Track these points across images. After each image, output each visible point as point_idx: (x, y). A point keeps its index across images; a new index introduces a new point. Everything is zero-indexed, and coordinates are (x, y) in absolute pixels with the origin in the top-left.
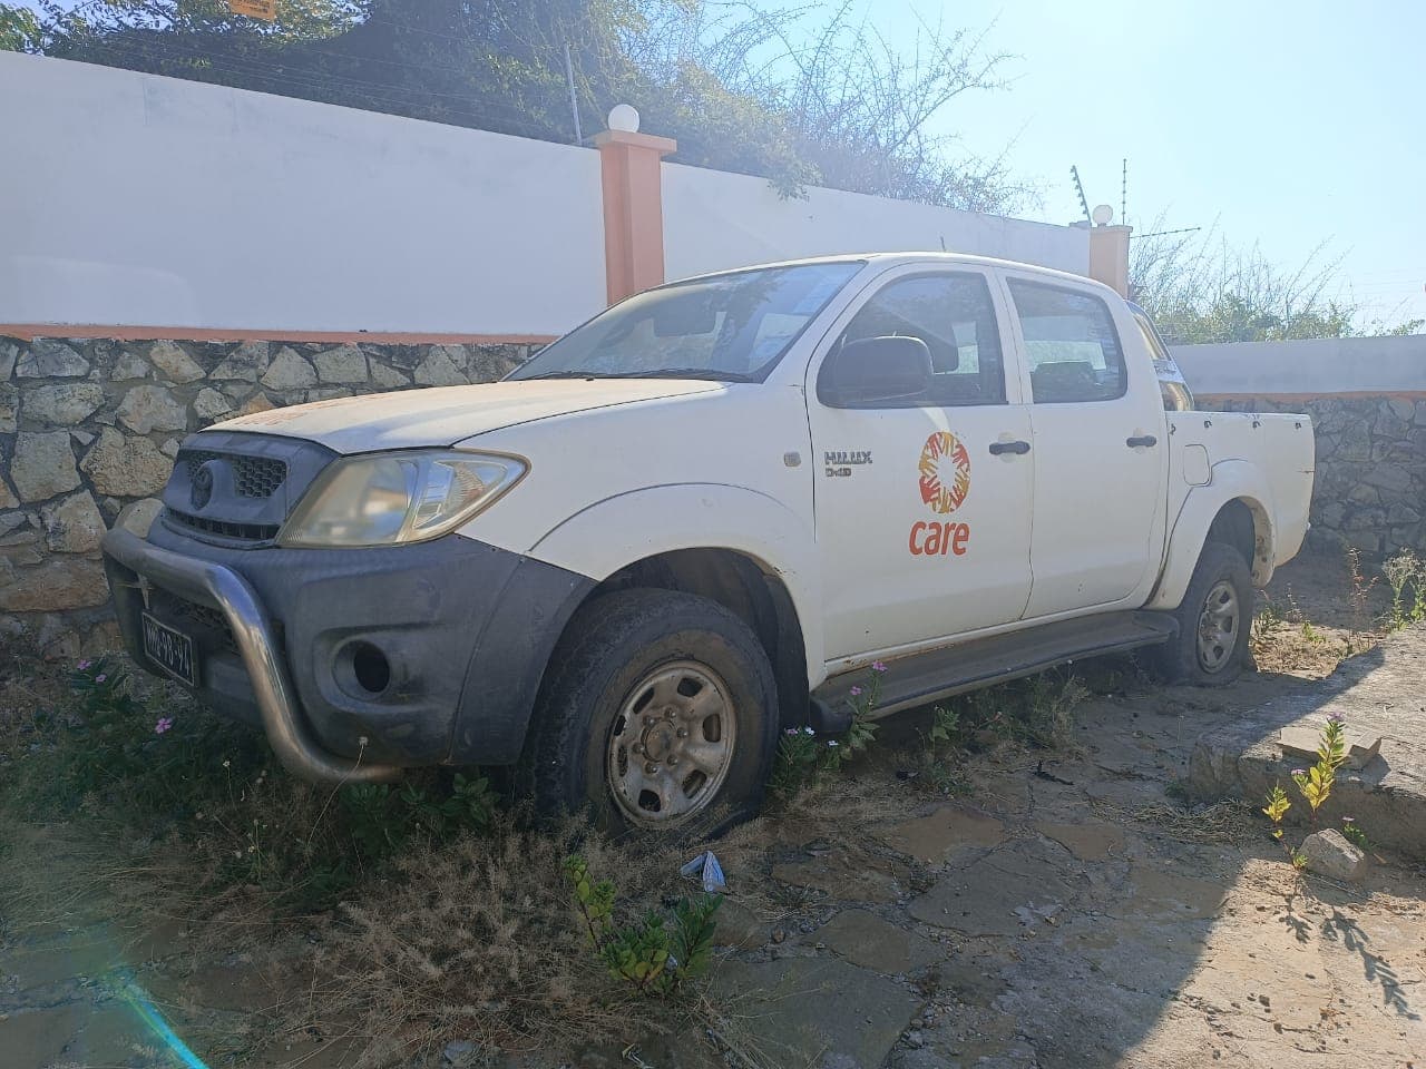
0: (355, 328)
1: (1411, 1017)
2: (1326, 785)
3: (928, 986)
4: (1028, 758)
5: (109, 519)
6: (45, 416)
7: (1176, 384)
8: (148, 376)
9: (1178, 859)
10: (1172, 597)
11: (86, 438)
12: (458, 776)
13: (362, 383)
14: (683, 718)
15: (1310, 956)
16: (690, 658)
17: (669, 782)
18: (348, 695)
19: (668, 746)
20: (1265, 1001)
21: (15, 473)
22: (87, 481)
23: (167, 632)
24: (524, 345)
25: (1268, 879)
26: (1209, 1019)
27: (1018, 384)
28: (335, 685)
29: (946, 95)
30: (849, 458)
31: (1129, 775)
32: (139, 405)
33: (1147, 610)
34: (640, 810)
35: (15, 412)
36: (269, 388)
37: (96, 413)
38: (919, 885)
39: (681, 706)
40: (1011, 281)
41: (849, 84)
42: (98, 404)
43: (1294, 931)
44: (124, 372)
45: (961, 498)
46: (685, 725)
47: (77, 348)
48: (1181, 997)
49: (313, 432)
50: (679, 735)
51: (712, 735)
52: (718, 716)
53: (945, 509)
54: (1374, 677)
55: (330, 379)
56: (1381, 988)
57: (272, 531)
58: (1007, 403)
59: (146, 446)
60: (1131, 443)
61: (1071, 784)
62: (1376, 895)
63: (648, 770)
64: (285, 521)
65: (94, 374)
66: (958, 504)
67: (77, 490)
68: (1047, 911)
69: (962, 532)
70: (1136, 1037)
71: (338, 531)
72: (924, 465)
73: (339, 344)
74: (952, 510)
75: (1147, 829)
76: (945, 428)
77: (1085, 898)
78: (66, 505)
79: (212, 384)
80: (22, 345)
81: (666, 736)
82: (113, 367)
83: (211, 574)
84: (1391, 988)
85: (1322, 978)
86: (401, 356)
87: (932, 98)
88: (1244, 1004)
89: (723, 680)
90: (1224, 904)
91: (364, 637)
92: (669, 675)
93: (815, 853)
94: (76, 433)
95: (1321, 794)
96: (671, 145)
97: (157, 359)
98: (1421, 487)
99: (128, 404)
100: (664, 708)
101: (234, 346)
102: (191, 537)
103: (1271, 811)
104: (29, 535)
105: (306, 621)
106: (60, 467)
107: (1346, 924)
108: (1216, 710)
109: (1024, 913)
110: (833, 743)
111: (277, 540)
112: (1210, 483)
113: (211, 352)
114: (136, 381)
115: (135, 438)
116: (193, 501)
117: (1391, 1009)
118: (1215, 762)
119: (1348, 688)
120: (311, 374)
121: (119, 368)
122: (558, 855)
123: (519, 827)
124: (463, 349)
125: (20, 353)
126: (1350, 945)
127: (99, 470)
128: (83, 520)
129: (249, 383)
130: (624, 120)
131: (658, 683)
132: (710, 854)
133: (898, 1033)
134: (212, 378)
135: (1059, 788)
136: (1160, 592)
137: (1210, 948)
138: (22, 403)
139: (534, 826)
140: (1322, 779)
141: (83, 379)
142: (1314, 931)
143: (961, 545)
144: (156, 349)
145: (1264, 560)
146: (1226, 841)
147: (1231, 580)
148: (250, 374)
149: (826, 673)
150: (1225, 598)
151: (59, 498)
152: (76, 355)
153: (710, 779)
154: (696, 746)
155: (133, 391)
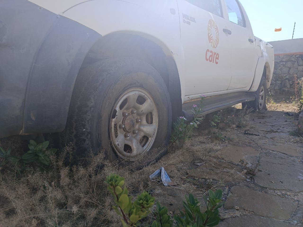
12: (32, 142)
14: (138, 114)
16: (141, 86)
17: (134, 141)
19: (133, 126)
30: (190, 18)
33: (249, 92)
34: (125, 153)
39: (137, 109)
45: (217, 44)
46: (139, 118)
50: (137, 122)
51: (150, 121)
52: (151, 113)
60: (249, 40)
61: (259, 135)
63: (126, 136)
66: (217, 46)
74: (215, 48)
76: (213, 19)
81: (132, 121)
92: (133, 93)
100: (131, 110)
112: (262, 57)
122: (90, 176)
123: (66, 164)
131: (129, 97)
135: (255, 137)
136: (252, 86)
139: (75, 162)
150: (262, 91)
153: (150, 139)
154: (144, 125)
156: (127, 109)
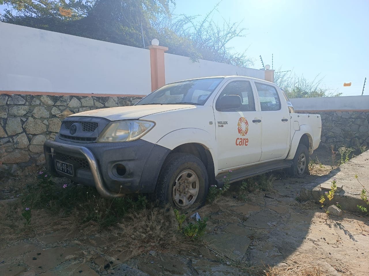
0: (90, 92)
1: (356, 241)
2: (332, 195)
3: (252, 238)
4: (262, 193)
5: (30, 140)
6: (14, 114)
7: (291, 107)
8: (40, 104)
9: (300, 213)
10: (292, 156)
11: (24, 119)
12: (139, 196)
13: (92, 106)
14: (187, 183)
15: (333, 230)
16: (190, 168)
17: (185, 198)
18: (115, 176)
19: (184, 189)
20: (324, 239)
21: (7, 128)
22: (24, 130)
23: (64, 164)
24: (131, 97)
25: (321, 216)
26: (313, 243)
27: (258, 106)
28: (112, 174)
29: (231, 38)
30: (223, 123)
31: (286, 196)
32: (38, 111)
33: (286, 160)
34: (179, 204)
35: (7, 113)
36: (70, 108)
37: (27, 113)
38: (245, 219)
39: (187, 180)
40: (255, 83)
41: (208, 35)
42: (28, 111)
43: (328, 226)
44: (34, 103)
45: (247, 132)
46: (188, 185)
47: (23, 97)
48: (307, 238)
49: (103, 116)
50: (187, 187)
51: (194, 187)
52: (195, 182)
53: (243, 135)
54: (339, 173)
55: (85, 105)
56: (349, 236)
57: (95, 139)
58: (256, 111)
59: (39, 122)
60: (283, 120)
61: (273, 198)
62: (345, 219)
63: (180, 195)
64: (98, 136)
65: (27, 104)
66: (246, 134)
67: (22, 133)
68: (274, 223)
69: (247, 141)
70: (299, 246)
71: (111, 139)
72: (239, 125)
73: (87, 97)
74: (245, 135)
75: (292, 207)
76: (243, 116)
77: (282, 221)
78: (19, 136)
80: (9, 96)
81: (184, 187)
82: (31, 102)
83: (81, 149)
84: (351, 236)
85: (335, 234)
86: (101, 100)
87: (228, 38)
88: (320, 240)
89: (196, 174)
90: (312, 221)
91: (120, 163)
92: (185, 172)
93: (219, 213)
94: (21, 118)
95: (332, 197)
96: (167, 49)
97: (42, 100)
98: (344, 133)
99: (35, 111)
100: (184, 180)
101: (61, 97)
102: (70, 141)
103: (321, 201)
104: (10, 144)
105: (105, 159)
106: (18, 127)
107: (339, 224)
108: (303, 183)
109: (269, 224)
110: (221, 189)
111: (96, 141)
112: (299, 130)
113: (55, 98)
114: (37, 105)
115: (37, 120)
116: (70, 133)
117: (351, 240)
118: (306, 192)
119: (334, 176)
120: (80, 104)
121: (33, 102)
124: (117, 98)
125: (8, 98)
126: (341, 228)
127: (27, 128)
128: (23, 140)
129: (65, 106)
130: (155, 42)
131: (183, 174)
132: (197, 213)
133: (248, 247)
134: (56, 105)
135: (270, 199)
136: (289, 155)
137: (311, 230)
138: (9, 111)
140: (332, 194)
141: (24, 105)
142: (333, 226)
143: (246, 143)
144: (42, 97)
145: (311, 148)
146: (310, 209)
147: (304, 153)
148: (65, 104)
149: (218, 173)
150: (303, 157)
151: (17, 135)
152: (22, 99)
153: (194, 197)
154: (190, 189)
155: (36, 108)
156: (181, 180)
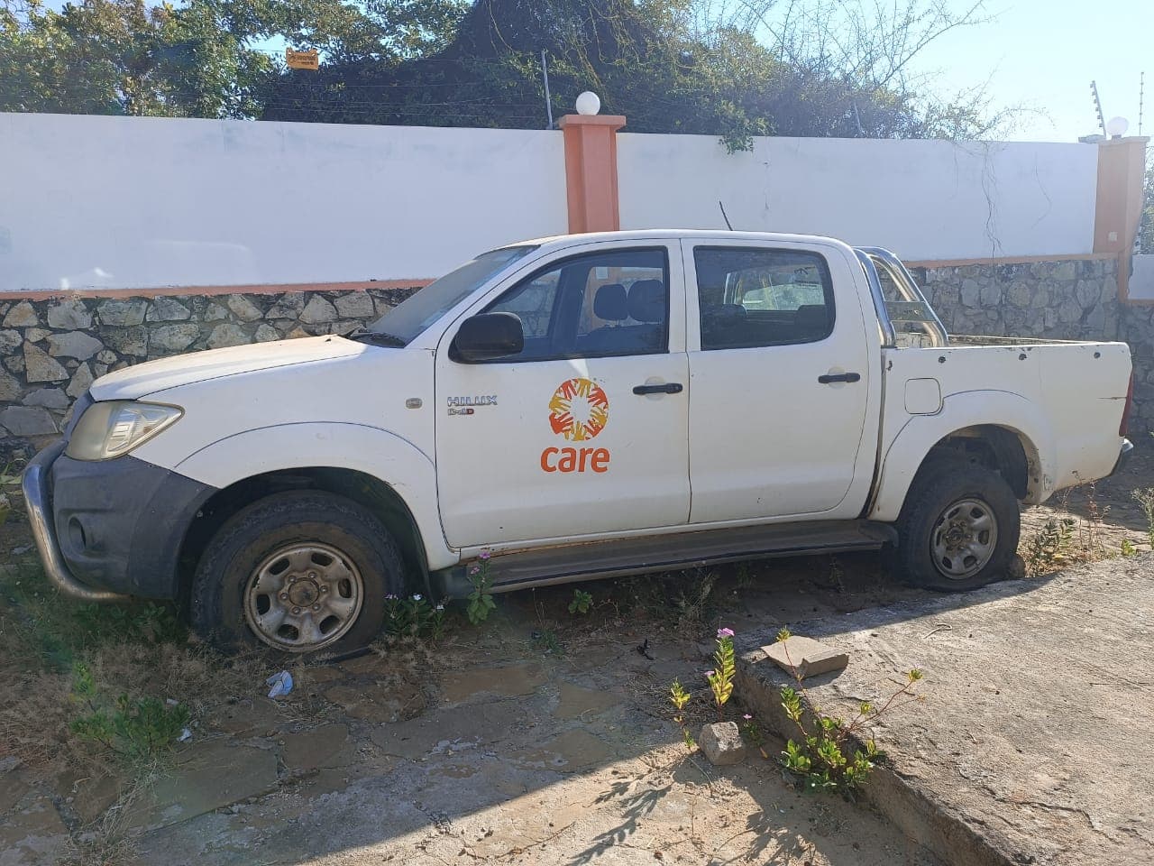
0: (366, 278)
2: (725, 687)
8: (227, 318)
10: (889, 509)
13: (370, 317)
17: (309, 622)
19: (308, 597)
30: (473, 402)
32: (221, 337)
33: (863, 521)
34: (278, 638)
35: (145, 343)
36: (305, 323)
37: (195, 342)
39: (317, 571)
40: (698, 249)
42: (196, 337)
44: (211, 316)
45: (598, 429)
47: (182, 302)
50: (320, 590)
51: (346, 593)
52: (348, 580)
53: (581, 438)
55: (347, 315)
60: (825, 379)
65: (193, 318)
66: (594, 434)
72: (555, 403)
73: (353, 291)
74: (588, 438)
79: (267, 321)
80: (150, 301)
82: (205, 313)
89: (348, 556)
91: (74, 515)
92: (299, 551)
96: (622, 120)
97: (232, 307)
99: (214, 337)
101: (280, 296)
110: (440, 608)
112: (937, 412)
113: (265, 300)
114: (219, 321)
120: (333, 312)
121: (208, 313)
125: (148, 306)
126: (631, 812)
129: (291, 320)
130: (588, 105)
131: (289, 556)
134: (267, 317)
136: (875, 504)
138: (149, 338)
141: (187, 321)
144: (231, 300)
148: (292, 314)
152: (181, 306)
153: (341, 623)
154: (334, 599)
155: (217, 328)
156: (291, 572)
